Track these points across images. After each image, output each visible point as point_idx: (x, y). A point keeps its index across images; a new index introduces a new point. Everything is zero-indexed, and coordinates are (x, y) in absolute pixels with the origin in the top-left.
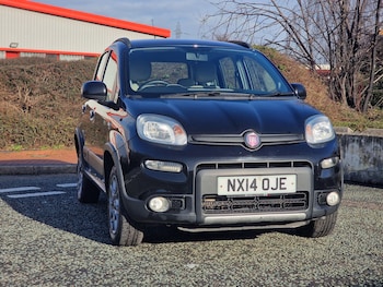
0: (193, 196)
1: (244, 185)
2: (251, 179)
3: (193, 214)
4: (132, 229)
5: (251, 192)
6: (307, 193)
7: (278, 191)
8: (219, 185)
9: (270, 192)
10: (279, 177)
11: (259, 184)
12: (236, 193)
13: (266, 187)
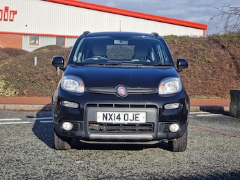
0: (83, 122)
1: (113, 117)
2: (117, 114)
3: (84, 132)
4: (60, 140)
5: (117, 121)
6: (154, 123)
7: (134, 122)
8: (98, 116)
9: (129, 122)
10: (135, 113)
11: (122, 117)
12: (108, 121)
13: (126, 119)
